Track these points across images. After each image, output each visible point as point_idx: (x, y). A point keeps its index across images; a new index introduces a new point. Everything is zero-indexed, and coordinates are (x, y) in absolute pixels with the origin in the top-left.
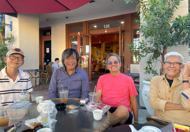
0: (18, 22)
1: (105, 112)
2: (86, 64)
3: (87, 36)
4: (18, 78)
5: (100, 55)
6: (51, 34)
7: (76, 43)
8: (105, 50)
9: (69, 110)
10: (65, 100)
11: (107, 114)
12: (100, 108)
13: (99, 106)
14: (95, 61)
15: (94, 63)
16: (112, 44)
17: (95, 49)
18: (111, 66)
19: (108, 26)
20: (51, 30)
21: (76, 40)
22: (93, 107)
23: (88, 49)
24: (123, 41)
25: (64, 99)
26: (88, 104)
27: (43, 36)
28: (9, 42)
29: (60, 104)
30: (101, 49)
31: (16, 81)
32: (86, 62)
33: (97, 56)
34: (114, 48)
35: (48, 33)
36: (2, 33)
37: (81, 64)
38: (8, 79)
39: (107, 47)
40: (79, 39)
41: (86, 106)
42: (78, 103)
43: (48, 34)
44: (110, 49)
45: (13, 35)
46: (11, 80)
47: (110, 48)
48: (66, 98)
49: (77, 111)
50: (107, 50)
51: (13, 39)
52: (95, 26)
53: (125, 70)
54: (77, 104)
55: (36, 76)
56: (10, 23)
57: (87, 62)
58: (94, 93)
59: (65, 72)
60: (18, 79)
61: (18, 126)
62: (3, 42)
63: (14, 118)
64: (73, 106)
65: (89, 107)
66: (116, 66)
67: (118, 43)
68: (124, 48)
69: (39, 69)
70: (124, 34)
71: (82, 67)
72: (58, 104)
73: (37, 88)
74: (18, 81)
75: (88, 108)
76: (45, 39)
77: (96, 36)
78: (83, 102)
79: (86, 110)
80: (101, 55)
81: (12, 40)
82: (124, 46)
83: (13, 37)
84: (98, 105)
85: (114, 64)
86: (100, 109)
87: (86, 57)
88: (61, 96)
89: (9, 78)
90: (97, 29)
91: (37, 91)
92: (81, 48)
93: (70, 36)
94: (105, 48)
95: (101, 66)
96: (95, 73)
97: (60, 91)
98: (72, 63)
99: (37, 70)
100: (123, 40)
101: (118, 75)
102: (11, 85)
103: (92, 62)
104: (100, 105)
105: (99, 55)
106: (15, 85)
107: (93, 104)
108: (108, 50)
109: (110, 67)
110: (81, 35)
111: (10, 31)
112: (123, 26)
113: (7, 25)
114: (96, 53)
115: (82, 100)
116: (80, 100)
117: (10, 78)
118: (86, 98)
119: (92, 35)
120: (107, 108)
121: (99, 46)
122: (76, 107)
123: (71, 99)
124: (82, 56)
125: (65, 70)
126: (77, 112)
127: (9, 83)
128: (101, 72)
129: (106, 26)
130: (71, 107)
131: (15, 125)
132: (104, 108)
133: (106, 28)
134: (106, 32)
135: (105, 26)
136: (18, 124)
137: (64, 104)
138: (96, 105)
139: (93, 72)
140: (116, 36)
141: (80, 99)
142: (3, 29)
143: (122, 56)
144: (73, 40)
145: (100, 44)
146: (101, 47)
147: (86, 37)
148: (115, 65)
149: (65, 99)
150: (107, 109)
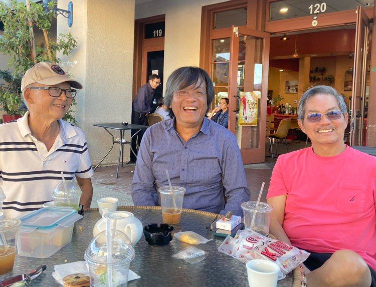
0: (86, 4)
1: (287, 271)
2: (252, 115)
3: (257, 38)
4: (59, 142)
5: (295, 92)
6: (163, 35)
7: (226, 56)
8: (311, 77)
9: (182, 246)
10: (173, 216)
11: (296, 277)
12: (273, 255)
13: (269, 249)
14: (280, 107)
15: (276, 114)
16: (334, 59)
17: (281, 75)
18: (318, 127)
19: (322, 7)
20: (164, 23)
21: (228, 51)
22: (251, 248)
23: (260, 73)
24: (366, 53)
25: (172, 212)
26: (238, 238)
27: (146, 38)
28: (64, 53)
29: (156, 225)
30: (299, 74)
31: (53, 149)
32: (252, 110)
33: (286, 93)
34: (339, 74)
35: (157, 31)
36: (48, 30)
37: (238, 115)
38: (33, 144)
39: (317, 68)
40: (234, 45)
41: (231, 242)
42: (208, 228)
43: (156, 33)
44: (327, 75)
45: (74, 36)
46: (40, 145)
47: (327, 73)
48: (178, 210)
49: (203, 253)
50: (317, 77)
51: (74, 47)
52: (284, 10)
53: (368, 138)
54: (206, 230)
55: (124, 141)
56: (69, 6)
57: (256, 110)
58: (258, 203)
59: (173, 131)
60: (58, 144)
61: (32, 278)
62: (51, 52)
63: (32, 252)
64: (194, 237)
65: (239, 246)
66: (332, 125)
67: (350, 57)
68: (368, 72)
69: (130, 122)
70: (371, 31)
71: (240, 122)
72: (150, 226)
73: (125, 170)
74: (58, 150)
75: (234, 249)
76: (150, 46)
77: (285, 39)
78: (224, 225)
79: (228, 254)
80: (297, 91)
81: (70, 49)
82: (368, 66)
83: (73, 42)
84: (265, 245)
85: (326, 120)
86: (272, 257)
87: (254, 97)
88: (163, 200)
89: (35, 140)
90: (288, 16)
91: (123, 177)
92: (241, 69)
93: (211, 38)
94: (311, 72)
95: (294, 121)
96: (278, 143)
97: (162, 189)
98: (195, 104)
99: (127, 124)
100: (366, 48)
101: (337, 154)
102: (42, 159)
103: (269, 111)
104: (272, 246)
105: (291, 91)
106: (50, 158)
107: (250, 240)
108: (321, 77)
109: (314, 130)
110: (241, 35)
111: (68, 26)
112: (371, 4)
113: (61, 12)
114: (283, 86)
115: (223, 219)
116: (216, 219)
117: (39, 139)
118: (233, 216)
119: (271, 33)
120: (294, 258)
121: (293, 66)
122: (201, 240)
123: (193, 214)
124: (241, 93)
125: (172, 125)
126: (202, 256)
127: (35, 154)
128: (294, 140)
129: (314, 9)
130: (186, 237)
131: (23, 276)
132: (284, 255)
133: (315, 12)
134: (315, 23)
135: (311, 7)
136: (32, 274)
137: (167, 226)
138: (259, 243)
139: (272, 137)
140: (345, 38)
141: (219, 216)
142: (50, 22)
143: (362, 95)
144: (219, 49)
145: (297, 61)
146: (298, 70)
147: (254, 40)
148: (330, 122)
149: (174, 211)
150: (296, 262)
